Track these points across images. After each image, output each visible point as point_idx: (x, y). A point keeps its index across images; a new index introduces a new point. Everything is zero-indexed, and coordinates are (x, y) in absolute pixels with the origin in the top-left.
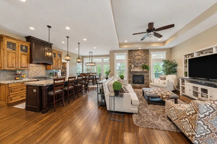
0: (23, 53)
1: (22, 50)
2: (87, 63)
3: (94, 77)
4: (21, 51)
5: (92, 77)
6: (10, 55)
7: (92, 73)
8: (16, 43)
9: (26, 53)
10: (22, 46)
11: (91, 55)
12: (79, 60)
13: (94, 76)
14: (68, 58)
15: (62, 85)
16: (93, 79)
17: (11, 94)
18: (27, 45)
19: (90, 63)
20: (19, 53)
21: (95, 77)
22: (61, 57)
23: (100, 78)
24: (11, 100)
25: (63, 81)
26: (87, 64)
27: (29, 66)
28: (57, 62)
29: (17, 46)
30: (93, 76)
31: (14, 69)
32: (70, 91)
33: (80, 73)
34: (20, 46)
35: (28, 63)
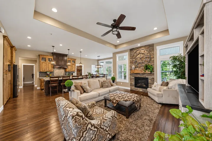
6: (43, 64)
8: (46, 57)
10: (49, 59)
18: (52, 58)
20: (48, 63)
28: (72, 66)
29: (46, 59)
31: (45, 71)
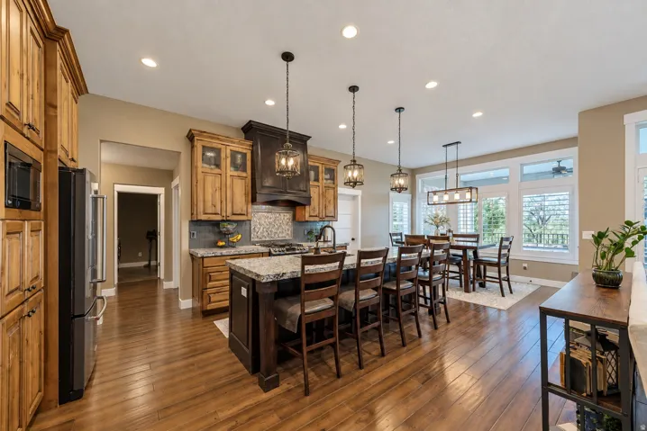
0: (236, 173)
1: (234, 164)
2: (435, 193)
3: (470, 253)
4: (232, 169)
5: (460, 252)
6: (209, 181)
7: (454, 236)
8: (220, 146)
9: (244, 175)
10: (234, 154)
11: (451, 158)
12: (401, 181)
13: (471, 248)
14: (355, 174)
15: (332, 282)
16: (462, 262)
17: (208, 286)
18: (245, 151)
19: (446, 191)
20: (228, 175)
21: (475, 253)
22: (333, 178)
23: (503, 260)
24: (210, 302)
25: (335, 265)
26: (436, 198)
27: (250, 210)
28: (324, 195)
29: (223, 154)
30: (465, 249)
31: (218, 218)
32: (366, 313)
33: (401, 234)
34: (229, 155)
35: (247, 203)
